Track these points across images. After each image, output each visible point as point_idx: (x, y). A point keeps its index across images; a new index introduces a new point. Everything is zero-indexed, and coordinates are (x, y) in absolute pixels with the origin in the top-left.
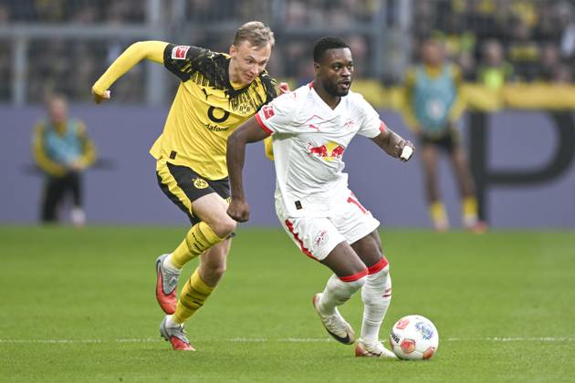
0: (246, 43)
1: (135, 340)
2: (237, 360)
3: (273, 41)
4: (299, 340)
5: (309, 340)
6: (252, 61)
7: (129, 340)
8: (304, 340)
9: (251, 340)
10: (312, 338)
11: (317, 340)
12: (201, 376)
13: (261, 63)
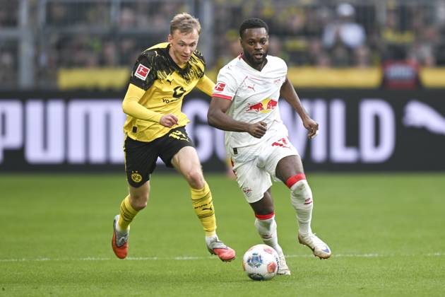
0: (177, 32)
1: (13, 260)
2: (88, 274)
3: (199, 27)
4: (134, 258)
5: (141, 258)
6: (183, 44)
7: (10, 260)
8: (137, 259)
9: (98, 259)
10: (143, 257)
11: (147, 258)
12: (62, 286)
13: (192, 45)
